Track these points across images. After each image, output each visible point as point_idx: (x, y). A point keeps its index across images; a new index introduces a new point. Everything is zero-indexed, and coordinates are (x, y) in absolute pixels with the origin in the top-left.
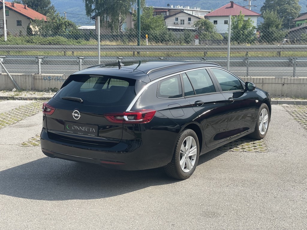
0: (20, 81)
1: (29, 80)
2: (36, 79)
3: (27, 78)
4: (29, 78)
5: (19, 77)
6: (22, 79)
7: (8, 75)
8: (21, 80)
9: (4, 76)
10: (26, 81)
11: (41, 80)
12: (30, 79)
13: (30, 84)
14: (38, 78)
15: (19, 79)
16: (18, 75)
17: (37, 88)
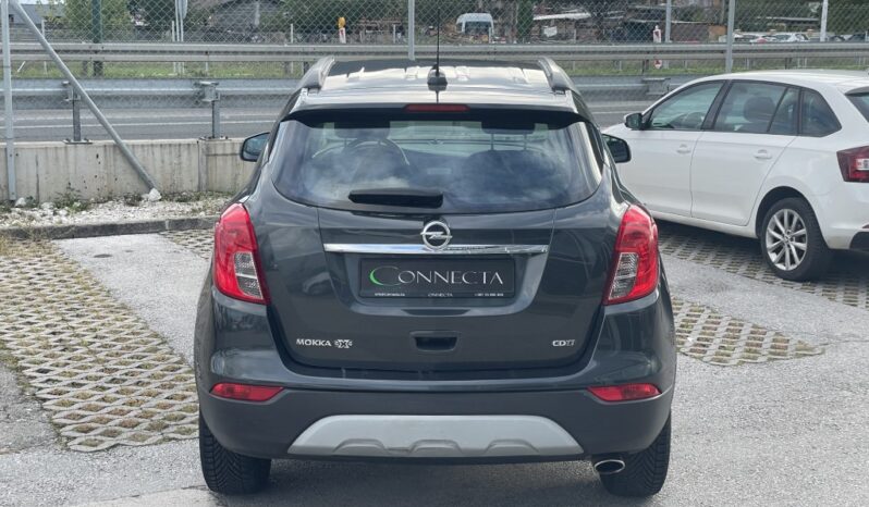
0: (158, 164)
1: (190, 160)
2: (215, 155)
3: (185, 154)
4: (189, 153)
5: (157, 151)
6: (166, 158)
7: (118, 147)
8: (163, 162)
9: (102, 149)
10: (180, 164)
11: (230, 157)
12: (195, 156)
13: (195, 173)
14: (220, 151)
15: (154, 160)
16: (152, 145)
17: (216, 187)
